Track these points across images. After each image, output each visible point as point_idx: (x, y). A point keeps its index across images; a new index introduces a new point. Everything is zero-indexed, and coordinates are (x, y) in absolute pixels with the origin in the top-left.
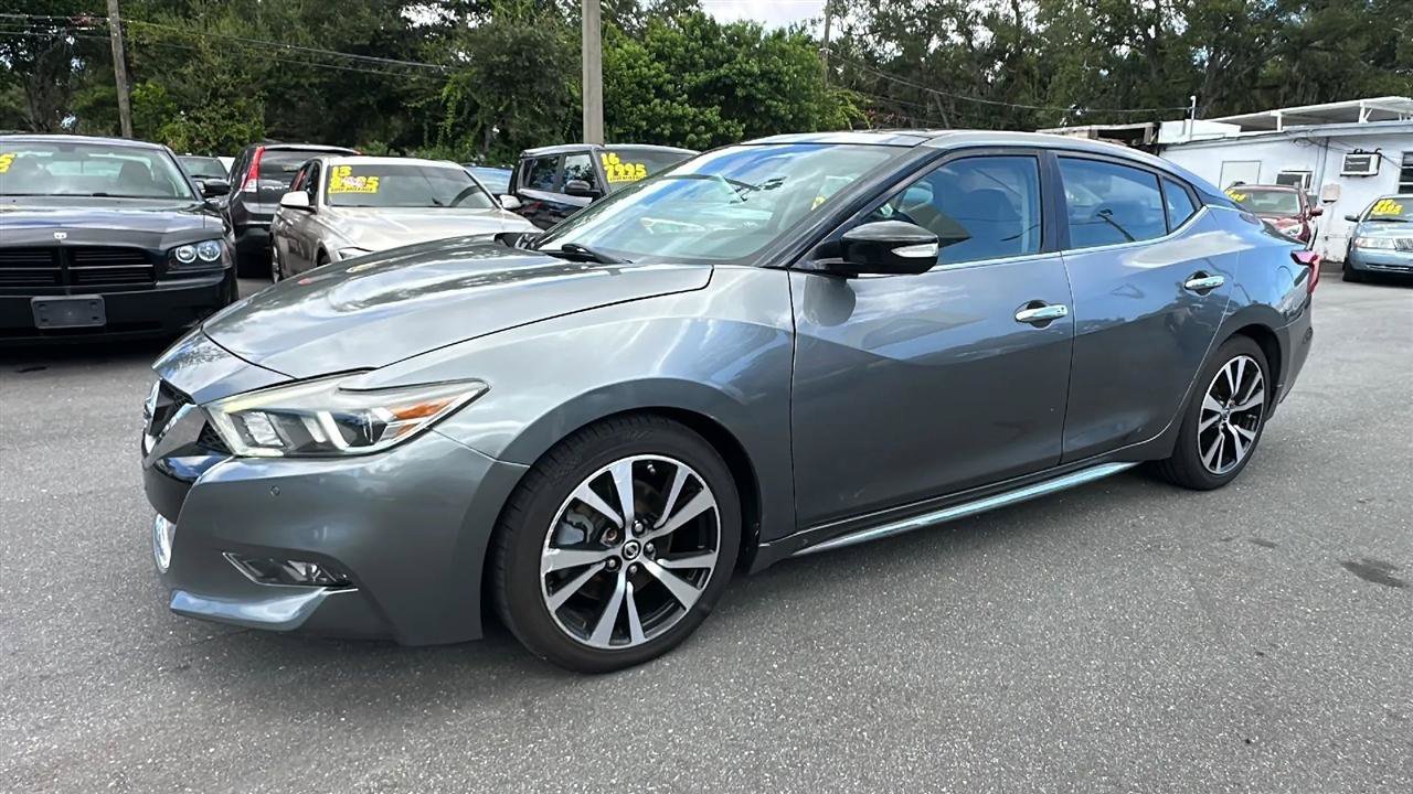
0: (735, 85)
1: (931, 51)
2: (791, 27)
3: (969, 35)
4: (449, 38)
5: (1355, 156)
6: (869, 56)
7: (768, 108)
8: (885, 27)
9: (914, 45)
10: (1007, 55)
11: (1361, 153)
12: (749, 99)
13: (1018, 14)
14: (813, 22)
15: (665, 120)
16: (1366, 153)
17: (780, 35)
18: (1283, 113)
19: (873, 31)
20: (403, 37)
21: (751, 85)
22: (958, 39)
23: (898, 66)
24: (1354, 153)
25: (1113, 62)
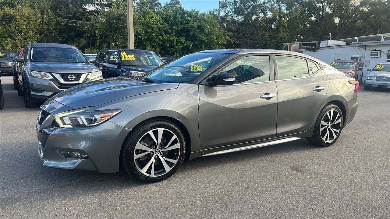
0: (190, 30)
1: (253, 19)
2: (210, 12)
3: (265, 14)
6: (234, 21)
7: (200, 38)
8: (238, 12)
9: (247, 17)
10: (277, 20)
11: (375, 50)
12: (194, 35)
13: (279, 7)
14: (217, 10)
16: (377, 50)
17: (203, 15)
18: (358, 38)
19: (235, 12)
20: (84, 14)
21: (194, 31)
22: (262, 15)
23: (242, 24)
24: (374, 50)
25: (311, 22)
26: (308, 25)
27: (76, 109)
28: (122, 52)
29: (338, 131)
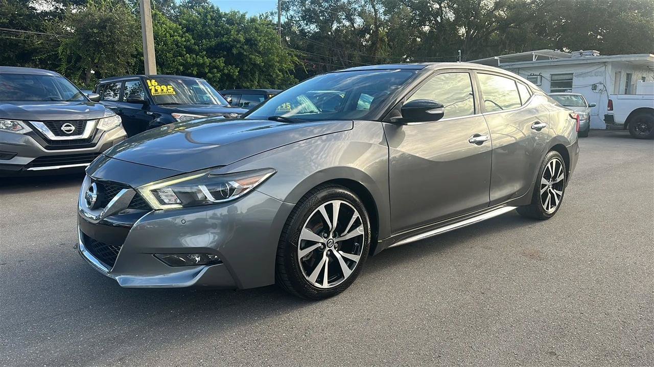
0: (232, 47)
1: (334, 29)
2: (260, 16)
3: (352, 21)
4: (60, 18)
5: (531, 77)
6: (302, 31)
7: (250, 59)
8: (309, 16)
9: (325, 26)
10: (372, 31)
11: (534, 75)
12: (240, 54)
13: (375, 9)
14: (272, 14)
15: (193, 65)
16: (536, 75)
17: (253, 20)
18: (500, 58)
19: (303, 18)
20: (31, 18)
21: (241, 47)
22: (347, 24)
23: (315, 36)
24: (531, 75)
25: (422, 34)
26: (419, 40)
27: (186, 173)
28: (148, 81)
29: (560, 193)
